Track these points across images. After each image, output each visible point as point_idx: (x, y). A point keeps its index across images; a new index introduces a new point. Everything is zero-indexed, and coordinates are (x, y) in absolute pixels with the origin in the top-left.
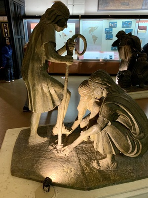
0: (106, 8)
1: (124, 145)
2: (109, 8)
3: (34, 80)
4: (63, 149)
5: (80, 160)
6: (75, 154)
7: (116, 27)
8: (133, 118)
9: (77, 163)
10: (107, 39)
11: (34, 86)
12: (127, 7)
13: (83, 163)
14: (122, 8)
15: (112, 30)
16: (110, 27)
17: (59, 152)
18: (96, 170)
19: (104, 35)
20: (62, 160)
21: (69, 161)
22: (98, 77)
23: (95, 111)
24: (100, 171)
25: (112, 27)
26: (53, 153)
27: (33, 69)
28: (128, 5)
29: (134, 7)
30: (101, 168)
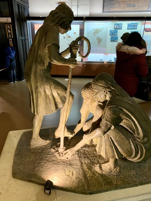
0: (111, 10)
1: (127, 150)
2: (114, 10)
3: (36, 82)
4: (65, 152)
5: (82, 163)
6: (77, 158)
7: (121, 29)
8: (136, 122)
9: (79, 167)
10: (111, 41)
11: (37, 88)
12: (133, 9)
13: (85, 167)
14: (127, 9)
15: (117, 32)
16: (115, 29)
17: (61, 155)
18: (99, 174)
19: (109, 37)
20: (64, 163)
21: (71, 165)
22: (102, 80)
23: (98, 114)
24: (102, 175)
25: (117, 29)
26: (55, 156)
27: (36, 71)
28: (134, 6)
29: (140, 9)
30: (104, 173)
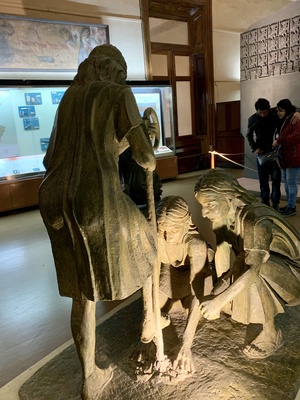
2: (14, 66)
5: (222, 363)
7: (40, 103)
9: (227, 372)
10: (26, 129)
12: (52, 66)
14: (41, 66)
15: (33, 109)
16: (27, 103)
19: (19, 122)
25: (33, 104)
28: (53, 61)
29: (65, 66)
